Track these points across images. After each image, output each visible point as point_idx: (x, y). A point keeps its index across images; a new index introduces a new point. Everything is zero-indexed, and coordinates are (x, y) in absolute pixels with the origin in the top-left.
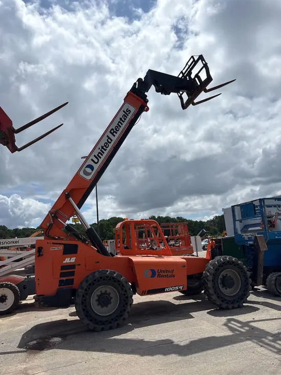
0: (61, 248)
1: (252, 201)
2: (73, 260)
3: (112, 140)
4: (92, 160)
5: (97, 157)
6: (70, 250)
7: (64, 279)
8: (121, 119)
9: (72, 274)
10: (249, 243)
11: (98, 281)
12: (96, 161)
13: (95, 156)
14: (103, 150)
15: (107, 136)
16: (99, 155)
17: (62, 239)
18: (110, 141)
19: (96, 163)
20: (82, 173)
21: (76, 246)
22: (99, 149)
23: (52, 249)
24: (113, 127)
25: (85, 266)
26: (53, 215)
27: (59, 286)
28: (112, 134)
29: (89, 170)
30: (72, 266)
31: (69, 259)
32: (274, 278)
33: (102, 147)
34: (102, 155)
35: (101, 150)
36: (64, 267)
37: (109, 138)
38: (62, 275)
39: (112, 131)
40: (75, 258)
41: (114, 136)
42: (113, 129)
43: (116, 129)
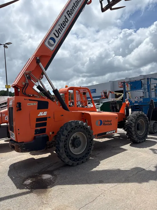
0: (36, 104)
1: (141, 80)
2: (45, 114)
3: (68, 20)
4: (54, 34)
5: (58, 32)
6: (42, 106)
7: (39, 128)
8: (74, 4)
9: (45, 124)
10: (135, 104)
11: (74, 129)
12: (57, 35)
13: (56, 30)
14: (62, 27)
15: (65, 16)
16: (59, 30)
17: (35, 97)
18: (67, 21)
19: (57, 37)
20: (46, 44)
21: (47, 103)
22: (59, 25)
23: (28, 104)
24: (69, 9)
25: (54, 118)
26: (28, 76)
27: (35, 134)
28: (68, 15)
29: (52, 42)
30: (44, 119)
31: (42, 113)
32: (153, 124)
33: (61, 24)
34: (61, 31)
35: (60, 27)
36: (39, 119)
37: (66, 18)
38: (37, 125)
39: (68, 13)
40: (46, 112)
41: (70, 17)
42: (68, 11)
43: (71, 12)
